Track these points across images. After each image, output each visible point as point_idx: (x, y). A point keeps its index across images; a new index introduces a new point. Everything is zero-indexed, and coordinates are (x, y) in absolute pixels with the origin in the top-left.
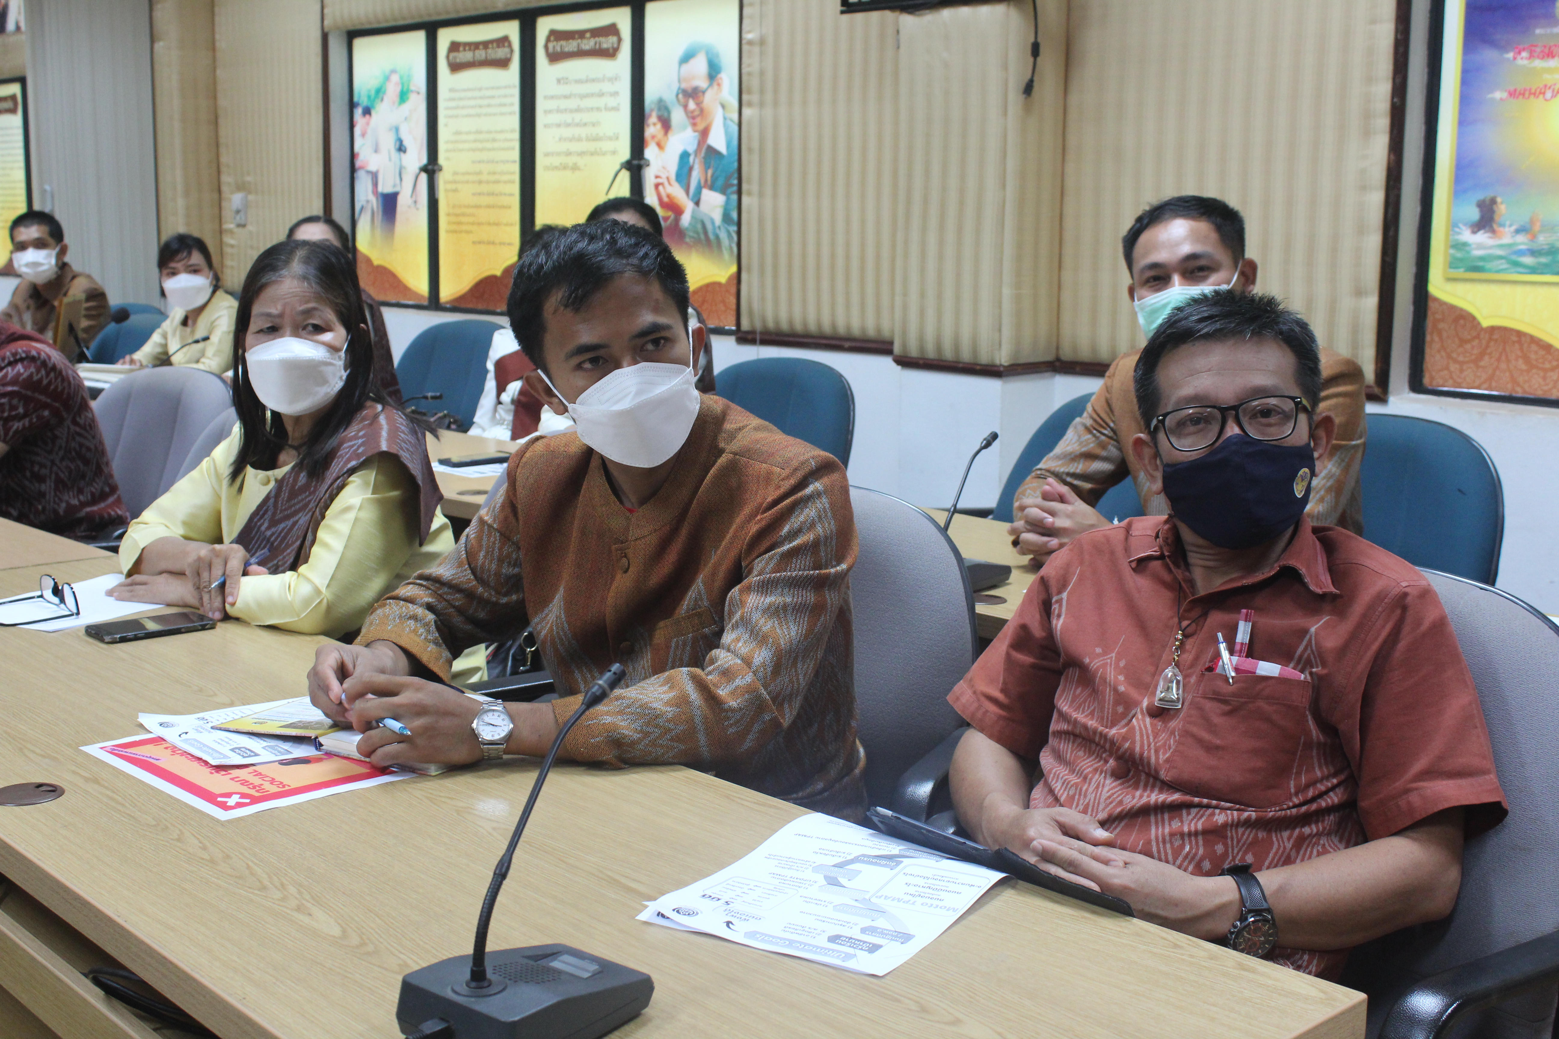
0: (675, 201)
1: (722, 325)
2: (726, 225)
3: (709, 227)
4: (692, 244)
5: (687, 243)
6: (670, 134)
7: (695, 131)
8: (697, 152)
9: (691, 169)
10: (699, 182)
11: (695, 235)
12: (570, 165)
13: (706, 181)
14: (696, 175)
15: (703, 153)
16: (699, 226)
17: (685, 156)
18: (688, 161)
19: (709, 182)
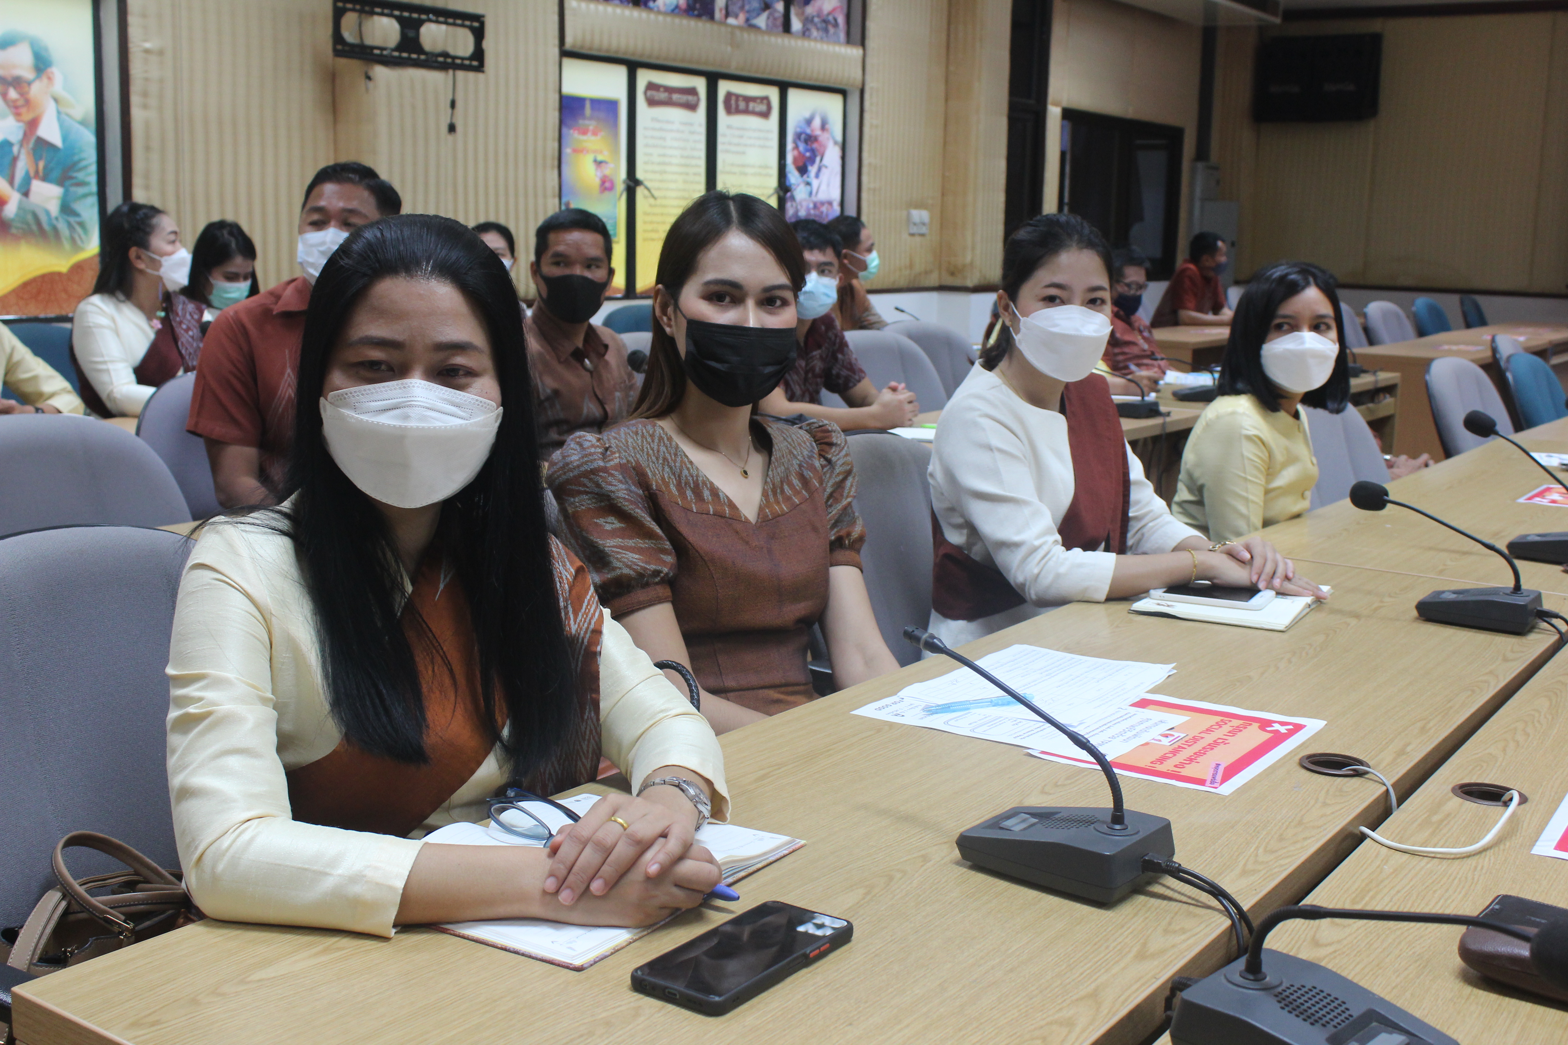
1: (64, 313)
2: (66, 217)
3: (43, 219)
4: (20, 235)
5: (13, 235)
7: (19, 121)
8: (23, 142)
9: (15, 159)
10: (27, 172)
11: (25, 227)
13: (37, 172)
14: (23, 166)
15: (31, 144)
16: (30, 218)
18: (11, 151)
19: (41, 174)
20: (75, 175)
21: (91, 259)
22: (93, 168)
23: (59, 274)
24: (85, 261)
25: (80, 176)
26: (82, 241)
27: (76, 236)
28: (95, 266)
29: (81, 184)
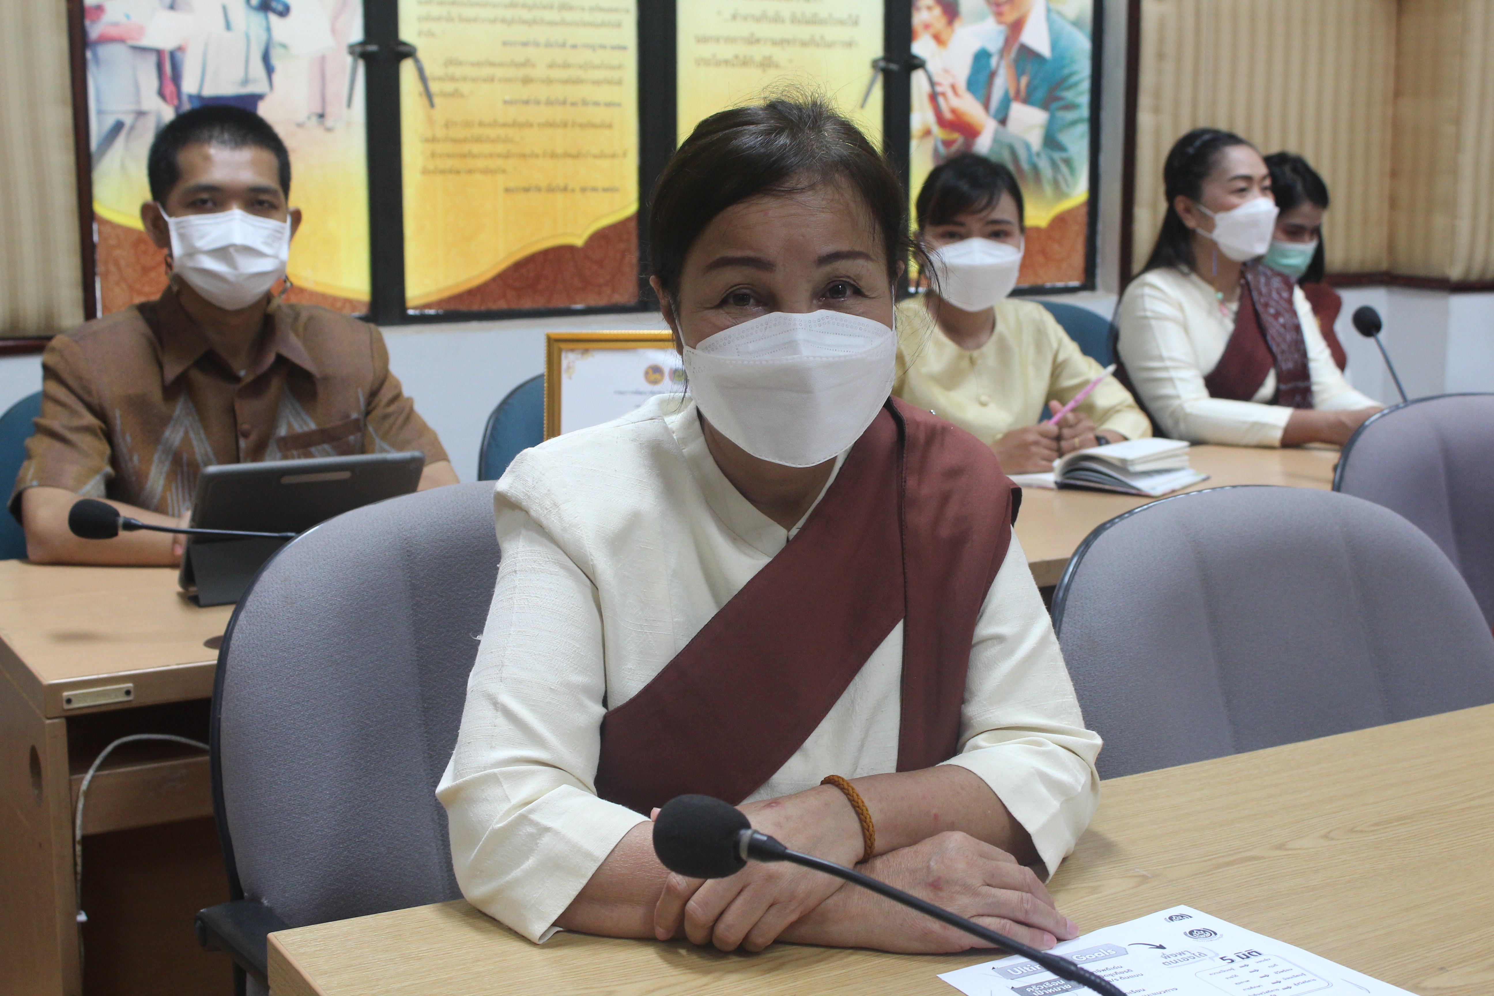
0: (967, 118)
3: (1022, 153)
6: (957, 25)
7: (1000, 23)
8: (1003, 52)
9: (992, 75)
10: (1007, 91)
12: (758, 58)
13: (1018, 92)
14: (1001, 84)
15: (1013, 56)
16: (1006, 153)
17: (981, 57)
18: (988, 64)
19: (1023, 94)
21: (1076, 207)
22: (1086, 85)
23: (1038, 228)
24: (1070, 211)
25: (1069, 95)
26: (1068, 185)
27: (1060, 178)
28: (1082, 218)
29: (1071, 107)
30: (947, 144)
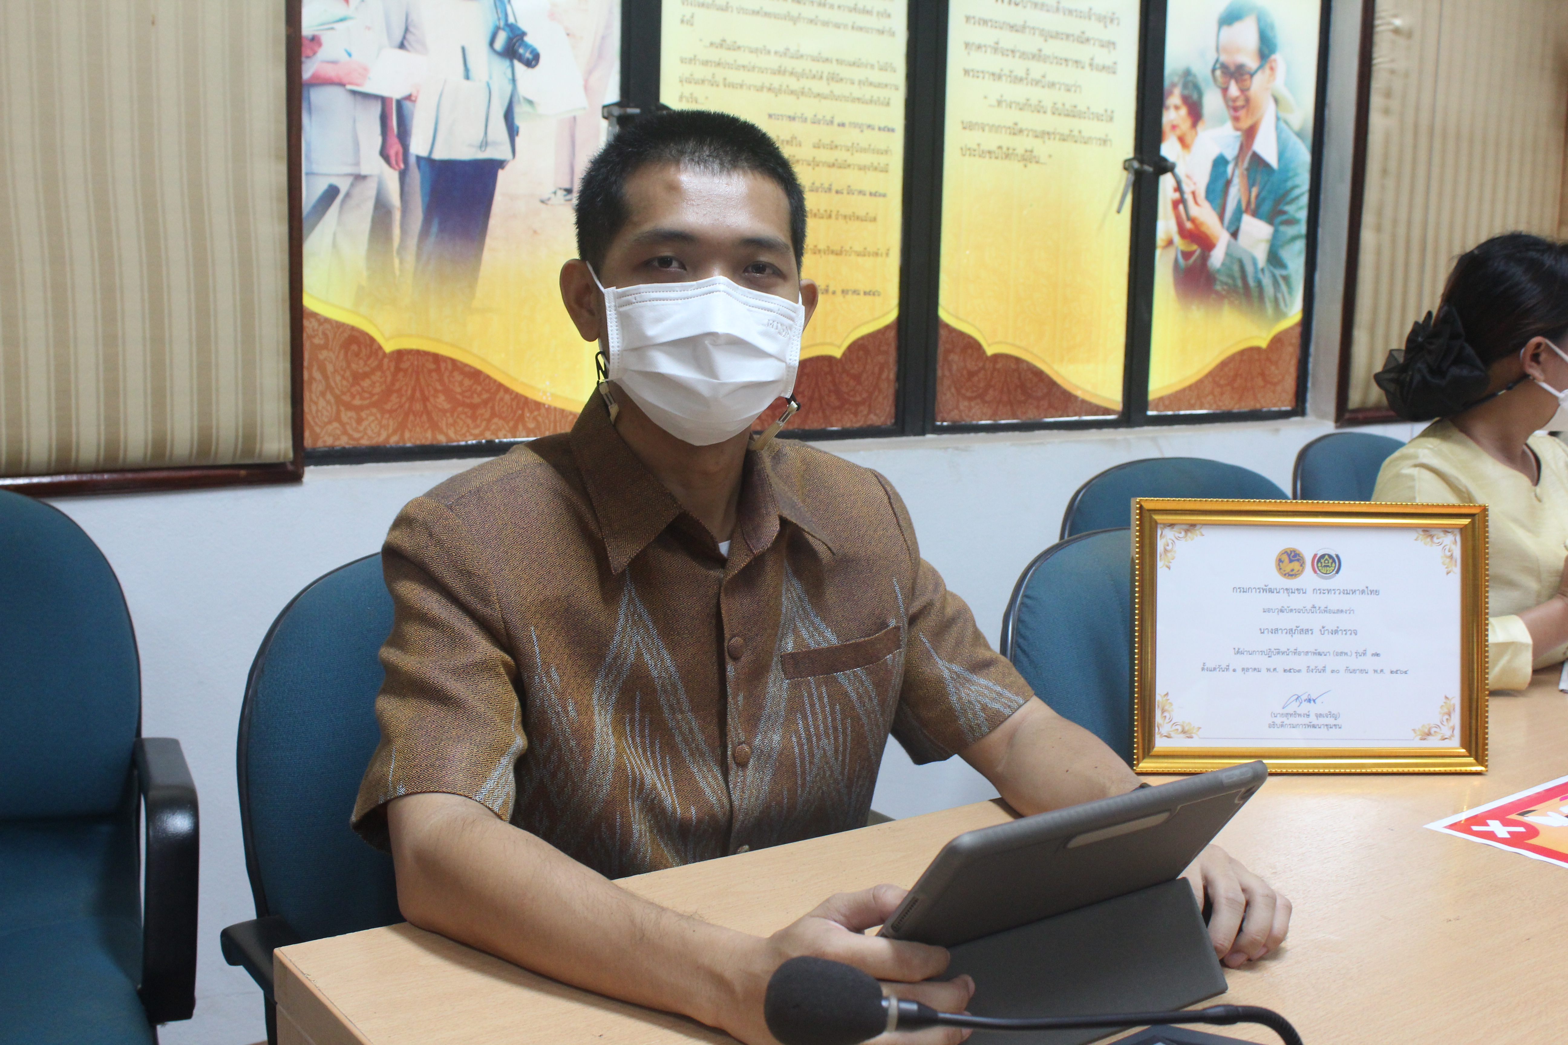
0: (1204, 229)
1: (1258, 406)
2: (1272, 268)
3: (1249, 269)
4: (1224, 293)
5: (1217, 293)
6: (1200, 126)
7: (1237, 129)
8: (1238, 158)
9: (1228, 183)
10: (1239, 202)
11: (1230, 281)
12: (1020, 151)
13: (1249, 203)
14: (1235, 193)
15: (1246, 164)
16: (1236, 268)
17: (1220, 163)
18: (1225, 172)
19: (1253, 206)
20: (1287, 208)
21: (1291, 328)
22: (1305, 200)
23: (1258, 349)
24: (1286, 332)
25: (1290, 209)
26: (1286, 305)
27: (1280, 296)
28: (1296, 339)
29: (1291, 222)
30: (1187, 255)
